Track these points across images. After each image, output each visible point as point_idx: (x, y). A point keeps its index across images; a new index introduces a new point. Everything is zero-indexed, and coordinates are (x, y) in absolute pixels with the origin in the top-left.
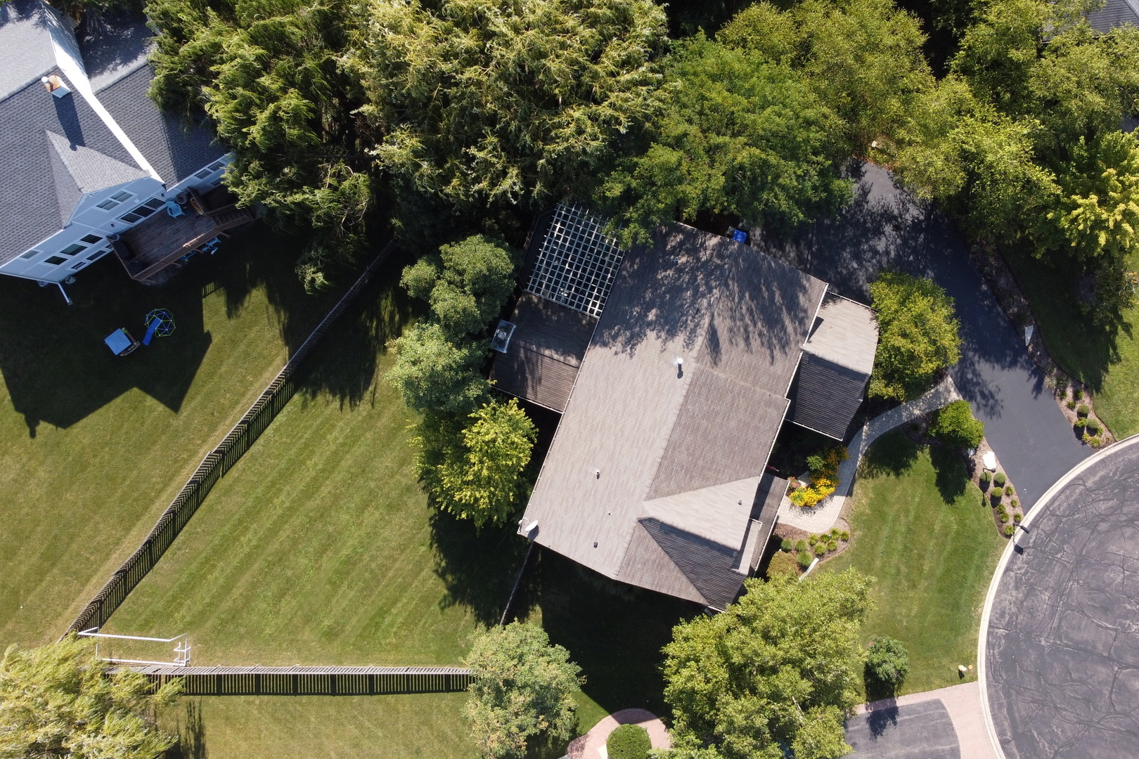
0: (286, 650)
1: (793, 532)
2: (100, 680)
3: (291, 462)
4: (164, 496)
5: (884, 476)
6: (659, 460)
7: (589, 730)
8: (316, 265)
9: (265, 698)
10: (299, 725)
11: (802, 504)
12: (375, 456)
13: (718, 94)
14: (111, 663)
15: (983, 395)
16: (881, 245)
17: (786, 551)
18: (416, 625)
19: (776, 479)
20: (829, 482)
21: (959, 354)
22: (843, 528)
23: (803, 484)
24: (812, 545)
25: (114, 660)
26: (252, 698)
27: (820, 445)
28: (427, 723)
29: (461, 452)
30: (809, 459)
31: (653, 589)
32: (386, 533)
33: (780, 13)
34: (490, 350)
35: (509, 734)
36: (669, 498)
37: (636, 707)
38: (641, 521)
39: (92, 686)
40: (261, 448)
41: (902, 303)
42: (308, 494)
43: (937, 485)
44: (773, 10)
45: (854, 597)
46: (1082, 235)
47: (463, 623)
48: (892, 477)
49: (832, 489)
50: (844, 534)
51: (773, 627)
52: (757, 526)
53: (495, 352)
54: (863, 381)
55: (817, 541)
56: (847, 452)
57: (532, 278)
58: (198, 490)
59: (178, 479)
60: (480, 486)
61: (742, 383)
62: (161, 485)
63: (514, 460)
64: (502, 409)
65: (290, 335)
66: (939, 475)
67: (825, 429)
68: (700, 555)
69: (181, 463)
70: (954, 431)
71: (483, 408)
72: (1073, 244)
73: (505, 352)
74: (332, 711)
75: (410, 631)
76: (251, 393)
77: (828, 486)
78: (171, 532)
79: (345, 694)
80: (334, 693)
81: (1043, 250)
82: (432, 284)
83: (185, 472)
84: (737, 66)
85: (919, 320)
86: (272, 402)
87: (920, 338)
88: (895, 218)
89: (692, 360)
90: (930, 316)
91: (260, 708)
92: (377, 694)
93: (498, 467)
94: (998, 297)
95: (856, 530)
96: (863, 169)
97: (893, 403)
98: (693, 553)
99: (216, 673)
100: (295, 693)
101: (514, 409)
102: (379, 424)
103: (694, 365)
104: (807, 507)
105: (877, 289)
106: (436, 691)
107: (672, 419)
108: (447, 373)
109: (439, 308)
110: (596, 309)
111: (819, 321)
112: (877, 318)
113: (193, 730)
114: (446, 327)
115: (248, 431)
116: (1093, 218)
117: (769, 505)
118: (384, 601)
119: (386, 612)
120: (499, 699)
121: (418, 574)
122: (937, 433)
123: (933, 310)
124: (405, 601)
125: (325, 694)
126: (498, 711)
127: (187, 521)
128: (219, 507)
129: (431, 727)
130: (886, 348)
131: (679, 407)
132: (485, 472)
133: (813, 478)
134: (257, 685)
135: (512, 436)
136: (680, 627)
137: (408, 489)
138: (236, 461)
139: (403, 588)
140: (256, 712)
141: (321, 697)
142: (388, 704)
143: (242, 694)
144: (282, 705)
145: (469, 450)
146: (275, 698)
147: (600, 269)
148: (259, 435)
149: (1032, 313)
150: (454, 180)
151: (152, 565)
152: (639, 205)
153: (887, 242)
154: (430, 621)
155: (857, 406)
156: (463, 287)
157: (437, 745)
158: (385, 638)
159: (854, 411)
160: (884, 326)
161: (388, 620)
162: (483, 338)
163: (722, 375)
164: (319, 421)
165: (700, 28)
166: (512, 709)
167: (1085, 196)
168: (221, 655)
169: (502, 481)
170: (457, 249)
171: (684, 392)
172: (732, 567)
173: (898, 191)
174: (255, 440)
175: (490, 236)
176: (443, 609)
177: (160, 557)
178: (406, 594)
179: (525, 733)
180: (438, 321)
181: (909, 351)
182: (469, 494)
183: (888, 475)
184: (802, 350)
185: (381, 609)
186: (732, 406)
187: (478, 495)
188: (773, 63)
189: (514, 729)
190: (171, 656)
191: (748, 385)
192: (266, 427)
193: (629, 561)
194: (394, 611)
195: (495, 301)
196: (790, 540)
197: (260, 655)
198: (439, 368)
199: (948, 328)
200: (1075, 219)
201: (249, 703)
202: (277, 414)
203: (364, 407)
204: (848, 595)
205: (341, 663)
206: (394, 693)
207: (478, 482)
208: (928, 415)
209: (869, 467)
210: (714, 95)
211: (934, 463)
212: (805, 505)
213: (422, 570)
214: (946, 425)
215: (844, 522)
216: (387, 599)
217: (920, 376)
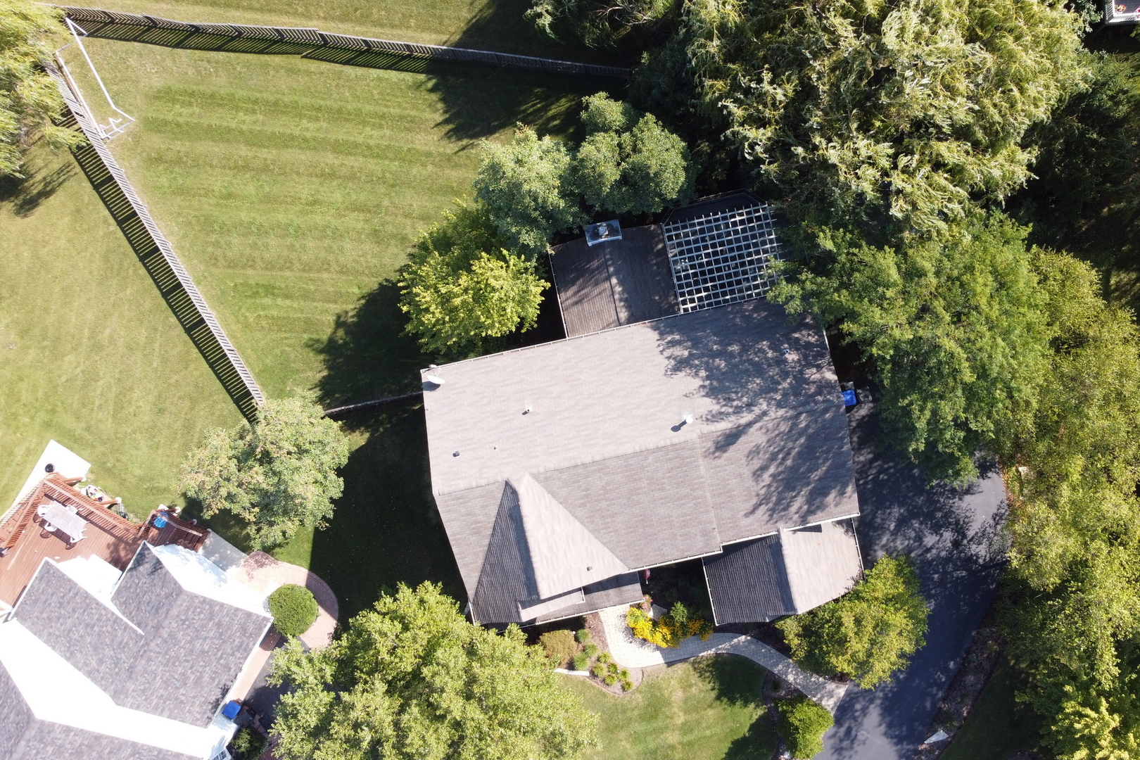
0: (177, 223)
1: (600, 633)
2: (28, 64)
3: (359, 112)
4: (249, 15)
5: (709, 686)
6: (579, 462)
7: (283, 560)
8: (556, 9)
9: (120, 234)
10: (115, 282)
11: (632, 625)
12: (414, 188)
13: (983, 284)
14: (60, 68)
15: (849, 731)
16: (930, 540)
17: (577, 639)
18: (279, 330)
19: (638, 586)
20: (669, 637)
21: (874, 685)
22: (635, 679)
23: (651, 614)
24: (598, 660)
25: (65, 69)
26: (112, 221)
27: (699, 606)
28: (194, 402)
29: (463, 264)
30: (679, 604)
31: (450, 538)
32: (348, 245)
33: (1096, 295)
34: (580, 228)
35: (216, 489)
36: (547, 496)
37: (335, 591)
38: (507, 484)
39: (16, 59)
40: (353, 75)
41: (888, 600)
42: (339, 148)
43: (733, 743)
44: (1095, 287)
45: (570, 741)
46: (1070, 730)
47: (310, 374)
48: (713, 694)
49: (664, 645)
50: (629, 684)
51: (482, 685)
52: (579, 598)
53: (582, 234)
54: (787, 610)
55: (605, 662)
56: (711, 636)
57: (679, 225)
58: (275, 42)
59: (274, 18)
60: (442, 304)
61: (708, 494)
62: (258, 6)
63: (489, 321)
64: (531, 278)
65: (476, 32)
66: (744, 738)
67: (718, 602)
68: (512, 562)
69: (291, 11)
70: (797, 728)
71: (519, 257)
72: (1054, 728)
73: (590, 244)
74: (148, 305)
75: (270, 329)
76: (399, 32)
77: (664, 638)
78: (220, 43)
79: (171, 307)
80: (165, 295)
81: (1026, 698)
82: (605, 129)
83: (285, 19)
84: (1021, 285)
85: (882, 627)
86: (403, 58)
87: (865, 639)
88: (964, 536)
89: (698, 431)
90: (893, 634)
91: (107, 235)
92: (191, 336)
93: (471, 311)
94: (955, 682)
95: (641, 692)
96: (990, 474)
97: (786, 651)
98: (510, 553)
99: (112, 172)
100: (142, 259)
101: (537, 289)
102: (447, 171)
103: (694, 436)
104: (631, 632)
105: (886, 565)
106: (228, 391)
107: (628, 449)
108: (527, 200)
109: (587, 149)
110: (689, 306)
111: (818, 529)
112: (857, 583)
113: (46, 186)
114: (574, 170)
115: (362, 53)
116: (1094, 732)
117: (608, 596)
118: (283, 286)
119: (273, 294)
120: (245, 458)
121: (329, 301)
122: (785, 712)
123: (900, 634)
124: (295, 305)
125: (159, 287)
126: (233, 465)
127: (239, 51)
128: (272, 73)
129: (192, 409)
130: (834, 611)
131: (643, 449)
132: (457, 301)
133: (664, 619)
134: (127, 219)
135: (511, 304)
136: (431, 588)
137: (404, 239)
138: (325, 60)
139: (306, 296)
140: (101, 233)
141: (154, 286)
142: (187, 352)
143: (110, 209)
144: (124, 254)
145: (469, 271)
146: (126, 243)
147: (730, 284)
148: (364, 66)
149: (959, 728)
150: (721, 83)
151: (178, 45)
152: (819, 280)
153: (938, 542)
154: (291, 341)
155: (760, 620)
156: (623, 160)
157: (179, 424)
158: (248, 309)
159: (753, 620)
160: (853, 596)
161: (267, 301)
162: (588, 213)
163: (702, 470)
164: (413, 113)
165: (1030, 225)
166: (244, 477)
167: (1111, 711)
168: (134, 165)
169: (461, 322)
170: (657, 131)
171: (662, 444)
172: (522, 602)
173: (992, 522)
174: (356, 65)
175: (690, 154)
176: (308, 346)
177: (190, 48)
178: (302, 303)
179: (227, 505)
180: (574, 158)
181: (846, 636)
182: (428, 299)
183: (713, 689)
184: (778, 531)
185: (273, 288)
186: (679, 499)
187: (432, 309)
188: (1046, 319)
189: (223, 492)
190: (103, 120)
191: (710, 501)
192: (375, 67)
193: (459, 497)
194: (279, 301)
195: (629, 201)
196: (590, 636)
197: (157, 203)
198: (526, 187)
199: (894, 658)
200: (1081, 716)
201: (105, 221)
202: (395, 69)
203: (451, 147)
204: (568, 733)
205: (198, 283)
206: (201, 352)
207: (445, 300)
208: (796, 690)
209: (708, 666)
210: (980, 280)
211: (753, 727)
212: (633, 629)
213: (335, 302)
214: (799, 715)
215: (641, 677)
216: (287, 287)
217: (829, 663)
